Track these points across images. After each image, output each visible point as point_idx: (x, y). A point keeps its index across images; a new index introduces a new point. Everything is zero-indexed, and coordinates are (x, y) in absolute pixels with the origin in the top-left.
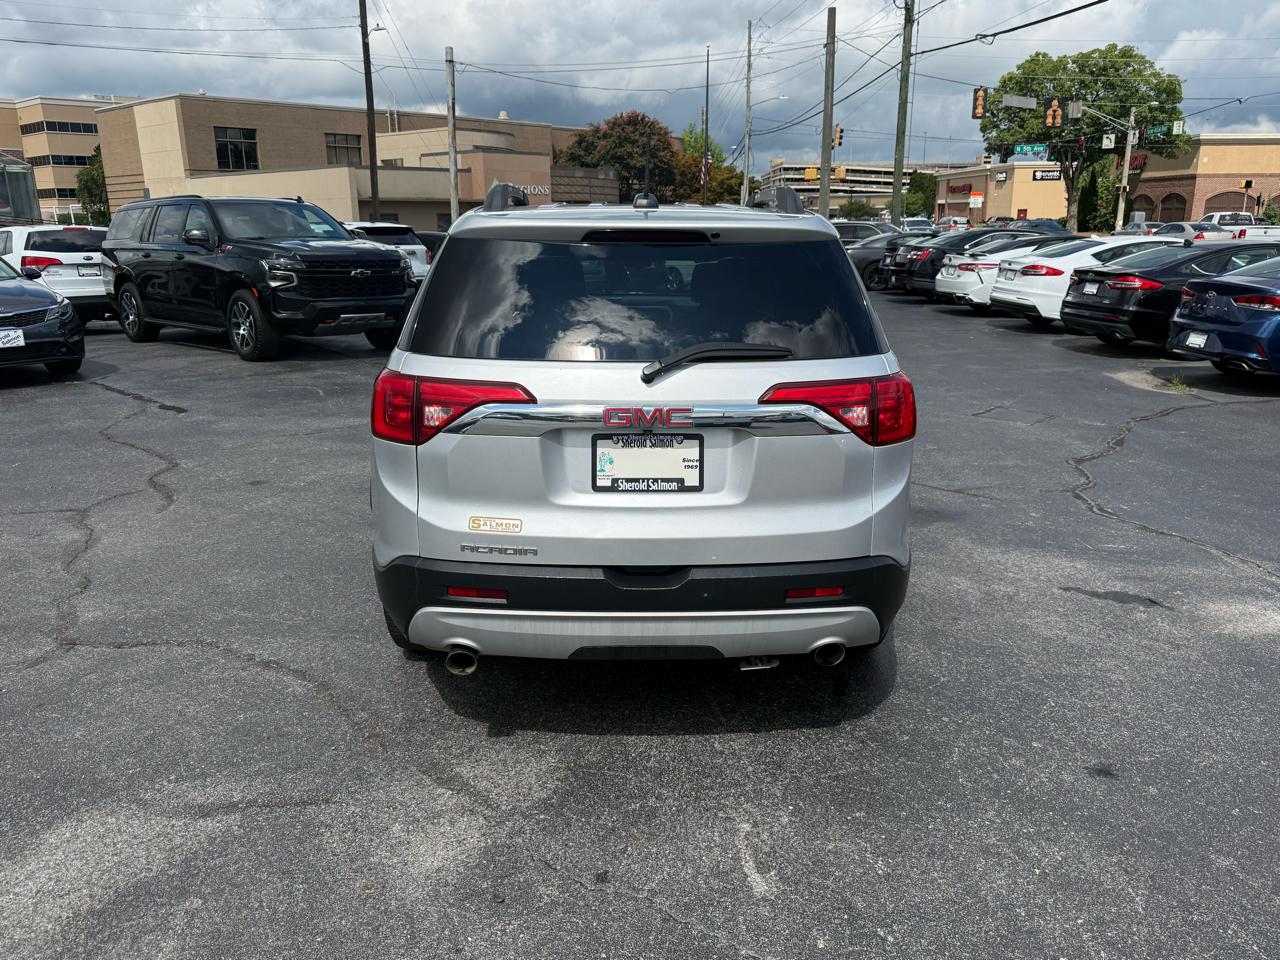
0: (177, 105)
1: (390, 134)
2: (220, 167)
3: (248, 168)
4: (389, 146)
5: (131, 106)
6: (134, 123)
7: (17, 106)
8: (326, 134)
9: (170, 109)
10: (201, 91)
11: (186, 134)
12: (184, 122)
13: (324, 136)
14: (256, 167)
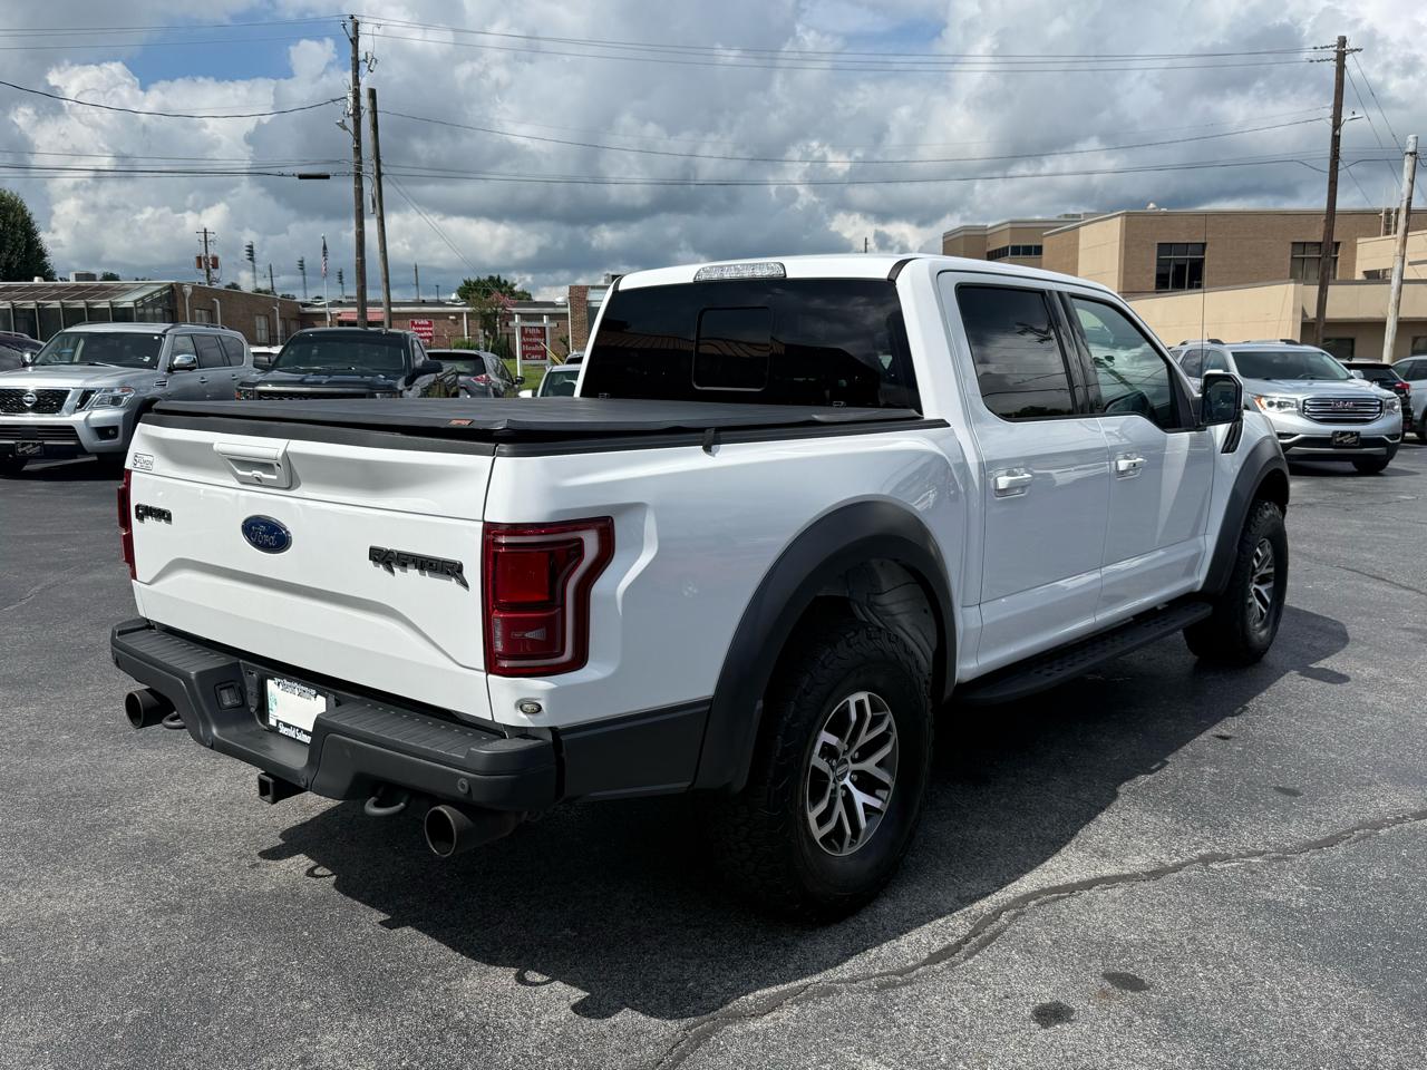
0: (1122, 223)
1: (1382, 237)
2: (1157, 287)
3: (1191, 287)
4: (1371, 253)
5: (1078, 227)
6: (1078, 244)
7: (988, 232)
8: (1294, 243)
9: (1115, 227)
10: (1152, 206)
11: (1126, 253)
12: (1126, 240)
13: (1290, 246)
14: (1199, 286)
